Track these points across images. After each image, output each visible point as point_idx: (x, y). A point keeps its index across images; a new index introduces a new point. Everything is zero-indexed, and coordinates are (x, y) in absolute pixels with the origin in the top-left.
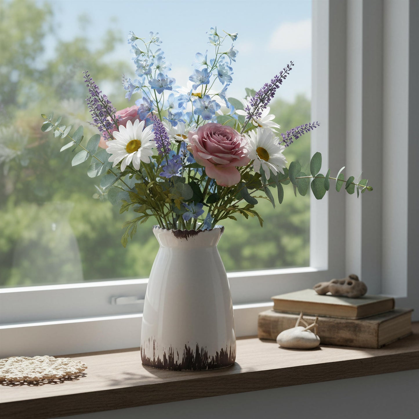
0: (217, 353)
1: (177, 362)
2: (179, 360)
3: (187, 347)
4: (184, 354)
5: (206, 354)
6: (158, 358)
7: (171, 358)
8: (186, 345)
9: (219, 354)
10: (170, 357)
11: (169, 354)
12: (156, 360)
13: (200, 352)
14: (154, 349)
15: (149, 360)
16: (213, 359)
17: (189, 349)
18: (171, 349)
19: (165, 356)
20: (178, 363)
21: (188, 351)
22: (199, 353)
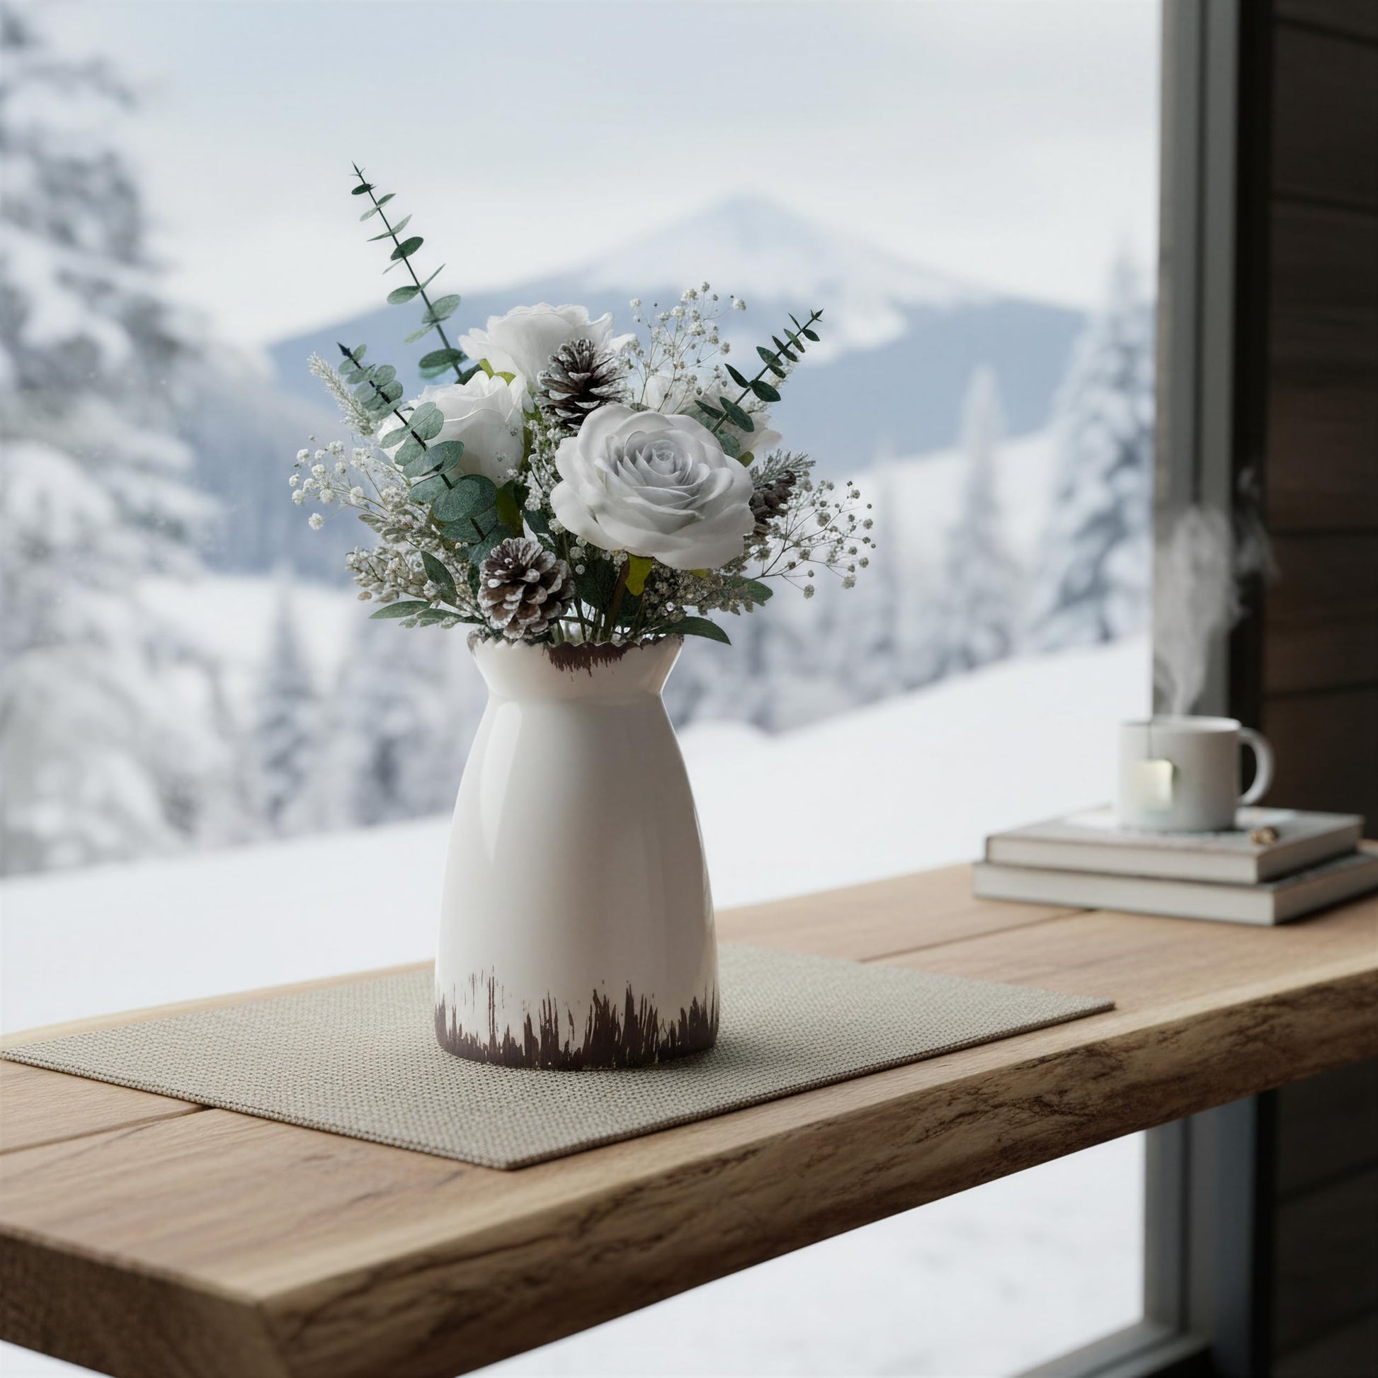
0: (683, 1011)
1: (567, 1044)
2: (574, 1038)
3: (599, 997)
4: (590, 1018)
5: (653, 1017)
6: (507, 1036)
7: (550, 1033)
8: (595, 991)
9: (688, 1016)
10: (545, 1032)
11: (543, 1020)
12: (500, 1039)
13: (637, 1011)
14: (492, 1006)
15: (474, 1040)
16: (672, 1031)
17: (606, 1004)
18: (547, 1004)
19: (528, 1027)
20: (573, 1049)
21: (602, 1012)
22: (635, 1013)
